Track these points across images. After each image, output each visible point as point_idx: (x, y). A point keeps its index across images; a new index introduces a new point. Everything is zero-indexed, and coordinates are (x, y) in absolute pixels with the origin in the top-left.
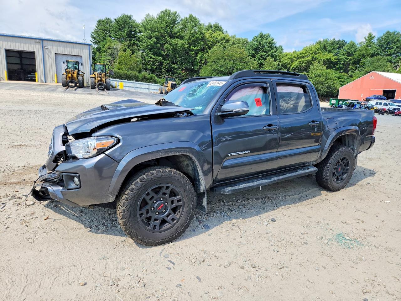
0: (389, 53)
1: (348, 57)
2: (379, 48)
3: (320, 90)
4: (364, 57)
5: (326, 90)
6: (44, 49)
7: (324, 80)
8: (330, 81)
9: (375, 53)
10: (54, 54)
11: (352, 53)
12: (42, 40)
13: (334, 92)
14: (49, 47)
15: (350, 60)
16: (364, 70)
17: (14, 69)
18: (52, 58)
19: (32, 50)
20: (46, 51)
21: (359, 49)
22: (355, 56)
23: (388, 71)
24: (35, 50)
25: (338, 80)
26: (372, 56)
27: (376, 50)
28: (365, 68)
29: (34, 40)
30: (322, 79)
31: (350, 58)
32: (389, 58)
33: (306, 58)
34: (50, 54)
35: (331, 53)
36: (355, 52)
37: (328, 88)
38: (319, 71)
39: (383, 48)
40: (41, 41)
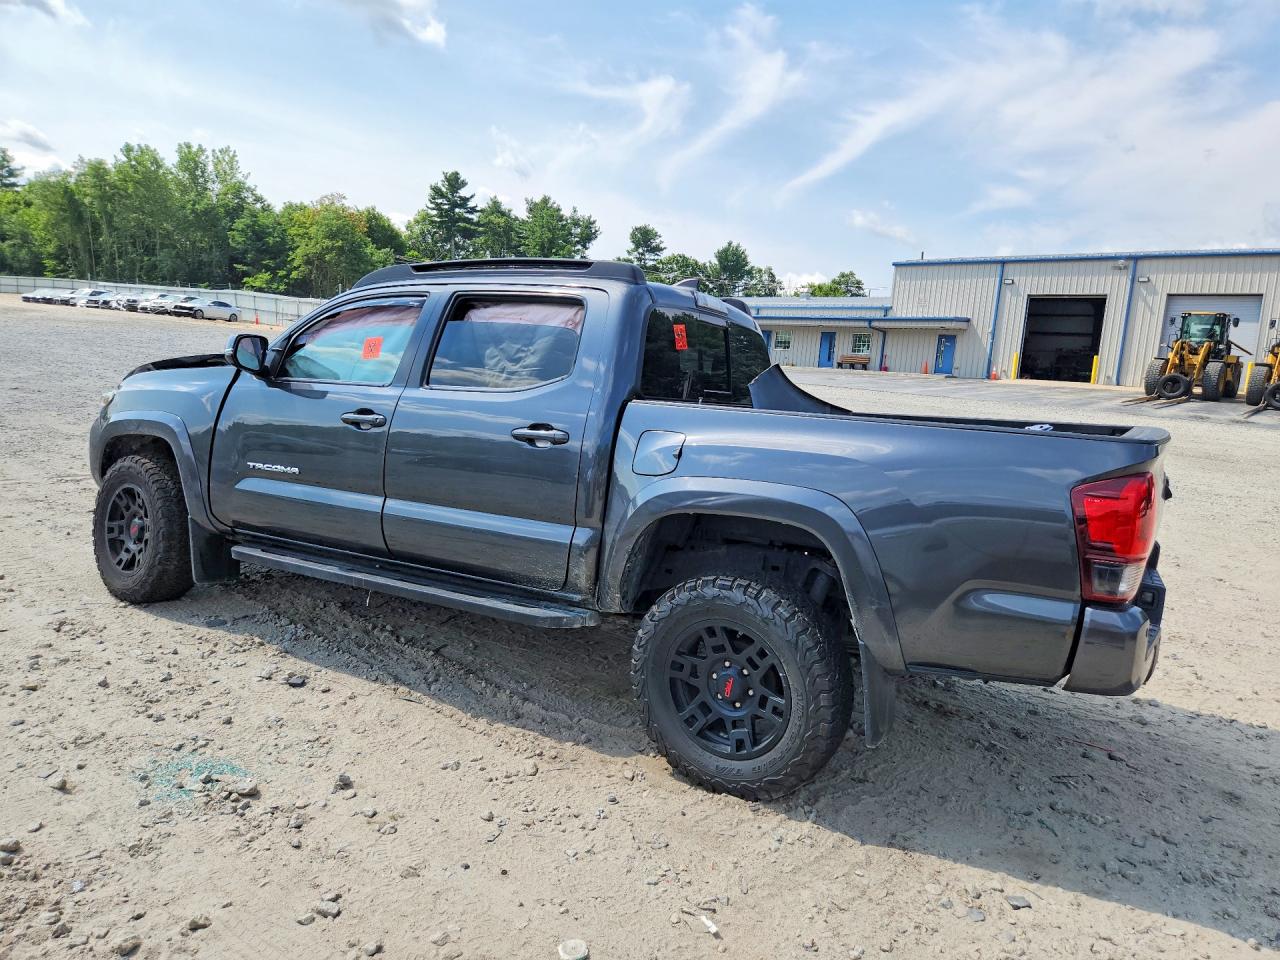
6: (1137, 284)
10: (1165, 298)
12: (1136, 259)
14: (1153, 278)
17: (1072, 351)
18: (1156, 310)
19: (1100, 292)
20: (1142, 290)
24: (1107, 292)
29: (1111, 264)
34: (1150, 299)
40: (1131, 263)
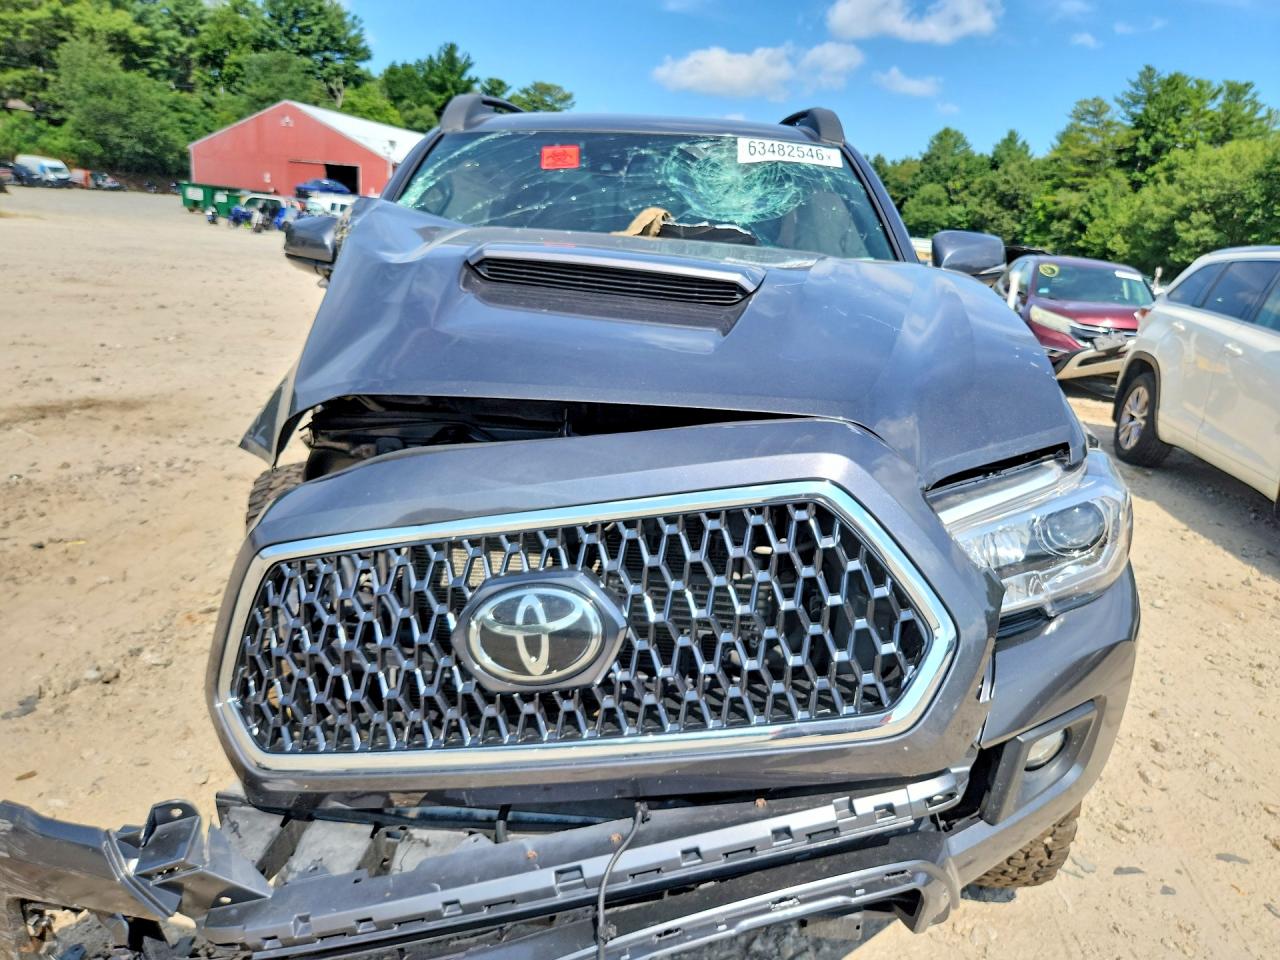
0: (303, 45)
1: (182, 39)
2: (273, 23)
3: (119, 147)
4: (234, 46)
5: (140, 148)
7: (124, 109)
8: (149, 116)
9: (263, 37)
11: (191, 25)
13: (171, 157)
15: (191, 49)
16: (247, 90)
21: (212, 14)
22: (205, 37)
23: (316, 104)
25: (175, 116)
26: (257, 48)
27: (265, 28)
28: (249, 86)
30: (118, 105)
31: (187, 41)
32: (307, 61)
33: (25, 11)
35: (124, 13)
36: (201, 22)
37: (147, 140)
38: (98, 76)
39: (286, 27)
